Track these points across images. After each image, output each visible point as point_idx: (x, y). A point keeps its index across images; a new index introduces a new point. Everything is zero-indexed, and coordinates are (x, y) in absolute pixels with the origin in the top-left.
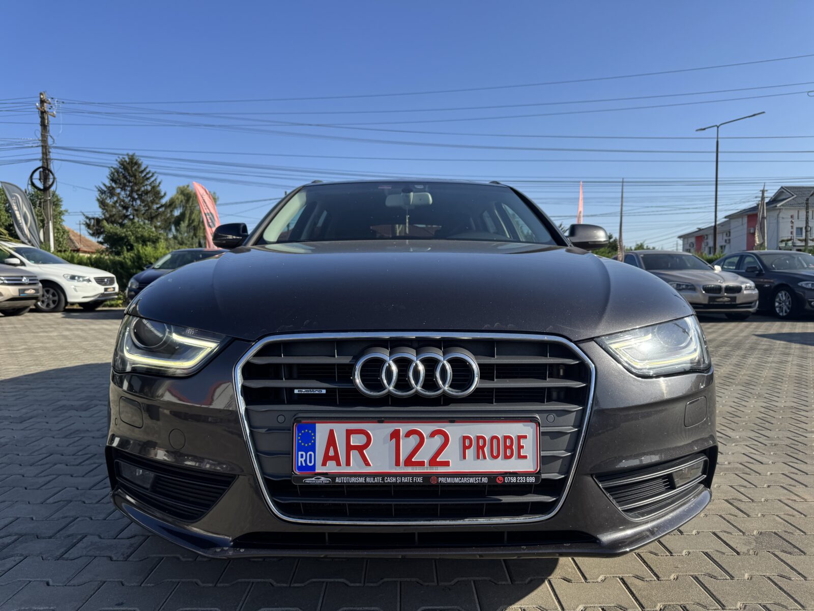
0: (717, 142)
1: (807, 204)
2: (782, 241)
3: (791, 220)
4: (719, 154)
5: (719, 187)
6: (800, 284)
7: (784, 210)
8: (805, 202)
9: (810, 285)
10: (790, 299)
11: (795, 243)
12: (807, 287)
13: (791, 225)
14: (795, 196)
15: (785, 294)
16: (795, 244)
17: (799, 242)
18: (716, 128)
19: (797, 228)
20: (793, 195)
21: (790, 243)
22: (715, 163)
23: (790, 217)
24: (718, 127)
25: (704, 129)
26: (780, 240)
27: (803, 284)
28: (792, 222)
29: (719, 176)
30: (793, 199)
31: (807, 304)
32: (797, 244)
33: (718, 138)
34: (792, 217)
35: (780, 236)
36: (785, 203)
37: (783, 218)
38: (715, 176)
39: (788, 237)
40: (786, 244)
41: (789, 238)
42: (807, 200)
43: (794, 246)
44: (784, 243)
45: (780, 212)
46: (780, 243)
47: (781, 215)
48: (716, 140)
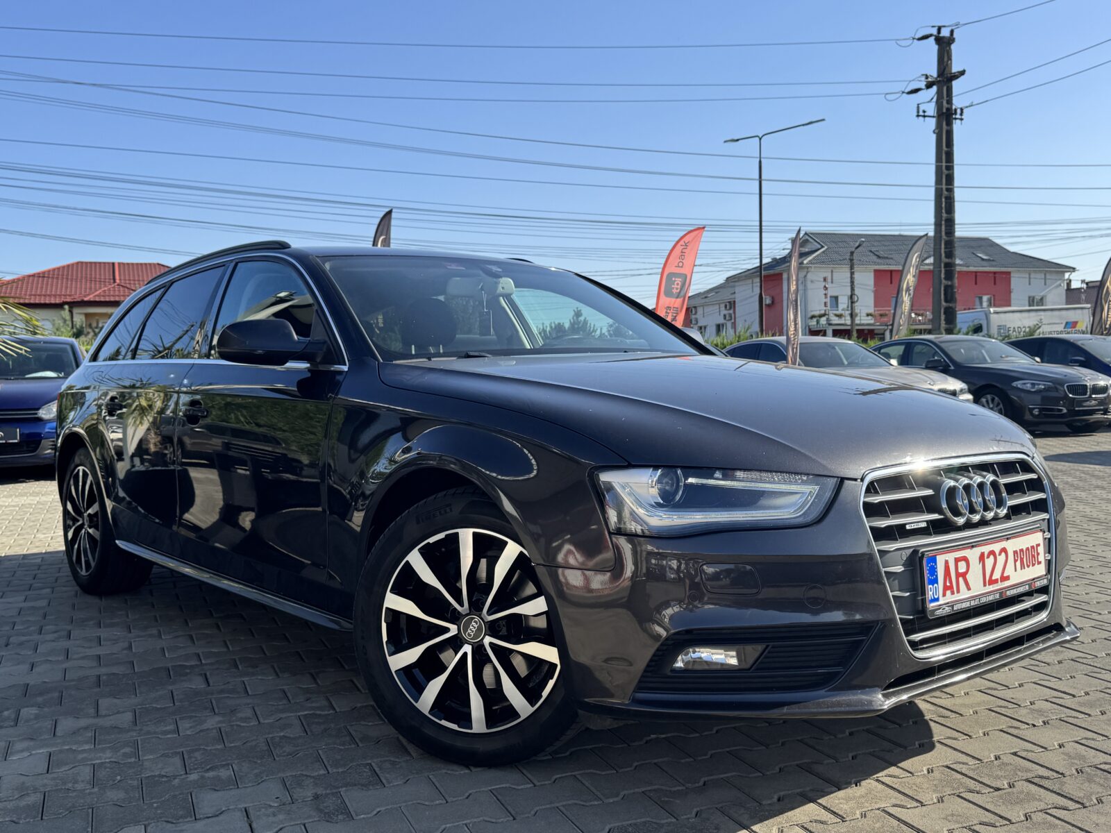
0: (760, 162)
1: (851, 260)
2: (813, 317)
3: (824, 284)
4: (764, 183)
5: (763, 234)
6: (1014, 384)
7: (813, 270)
8: (848, 257)
9: (1029, 385)
10: (1001, 406)
11: (831, 320)
12: (1025, 388)
13: (824, 292)
14: (826, 247)
15: (993, 400)
16: (831, 322)
17: (837, 318)
18: (757, 139)
19: (831, 297)
20: (823, 247)
21: (823, 321)
22: (758, 196)
23: (822, 280)
24: (760, 139)
25: (738, 140)
26: (809, 315)
27: (1018, 384)
28: (826, 288)
29: (763, 219)
30: (823, 252)
31: (1027, 413)
32: (834, 322)
33: (760, 158)
34: (825, 279)
35: (809, 310)
36: (814, 259)
37: (812, 282)
38: (758, 218)
39: (820, 310)
40: (818, 322)
41: (823, 312)
42: (852, 253)
43: (830, 324)
44: (815, 320)
45: (807, 272)
46: (810, 320)
47: (809, 276)
48: (758, 160)
